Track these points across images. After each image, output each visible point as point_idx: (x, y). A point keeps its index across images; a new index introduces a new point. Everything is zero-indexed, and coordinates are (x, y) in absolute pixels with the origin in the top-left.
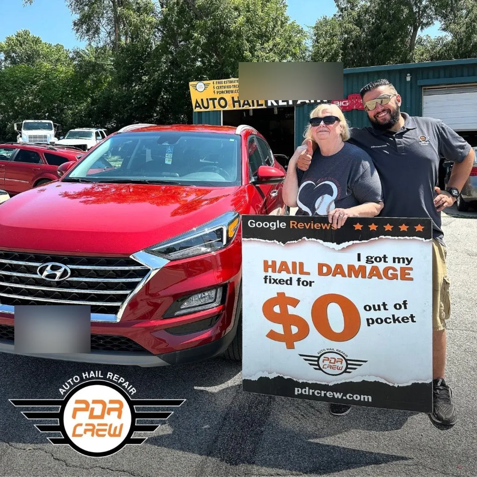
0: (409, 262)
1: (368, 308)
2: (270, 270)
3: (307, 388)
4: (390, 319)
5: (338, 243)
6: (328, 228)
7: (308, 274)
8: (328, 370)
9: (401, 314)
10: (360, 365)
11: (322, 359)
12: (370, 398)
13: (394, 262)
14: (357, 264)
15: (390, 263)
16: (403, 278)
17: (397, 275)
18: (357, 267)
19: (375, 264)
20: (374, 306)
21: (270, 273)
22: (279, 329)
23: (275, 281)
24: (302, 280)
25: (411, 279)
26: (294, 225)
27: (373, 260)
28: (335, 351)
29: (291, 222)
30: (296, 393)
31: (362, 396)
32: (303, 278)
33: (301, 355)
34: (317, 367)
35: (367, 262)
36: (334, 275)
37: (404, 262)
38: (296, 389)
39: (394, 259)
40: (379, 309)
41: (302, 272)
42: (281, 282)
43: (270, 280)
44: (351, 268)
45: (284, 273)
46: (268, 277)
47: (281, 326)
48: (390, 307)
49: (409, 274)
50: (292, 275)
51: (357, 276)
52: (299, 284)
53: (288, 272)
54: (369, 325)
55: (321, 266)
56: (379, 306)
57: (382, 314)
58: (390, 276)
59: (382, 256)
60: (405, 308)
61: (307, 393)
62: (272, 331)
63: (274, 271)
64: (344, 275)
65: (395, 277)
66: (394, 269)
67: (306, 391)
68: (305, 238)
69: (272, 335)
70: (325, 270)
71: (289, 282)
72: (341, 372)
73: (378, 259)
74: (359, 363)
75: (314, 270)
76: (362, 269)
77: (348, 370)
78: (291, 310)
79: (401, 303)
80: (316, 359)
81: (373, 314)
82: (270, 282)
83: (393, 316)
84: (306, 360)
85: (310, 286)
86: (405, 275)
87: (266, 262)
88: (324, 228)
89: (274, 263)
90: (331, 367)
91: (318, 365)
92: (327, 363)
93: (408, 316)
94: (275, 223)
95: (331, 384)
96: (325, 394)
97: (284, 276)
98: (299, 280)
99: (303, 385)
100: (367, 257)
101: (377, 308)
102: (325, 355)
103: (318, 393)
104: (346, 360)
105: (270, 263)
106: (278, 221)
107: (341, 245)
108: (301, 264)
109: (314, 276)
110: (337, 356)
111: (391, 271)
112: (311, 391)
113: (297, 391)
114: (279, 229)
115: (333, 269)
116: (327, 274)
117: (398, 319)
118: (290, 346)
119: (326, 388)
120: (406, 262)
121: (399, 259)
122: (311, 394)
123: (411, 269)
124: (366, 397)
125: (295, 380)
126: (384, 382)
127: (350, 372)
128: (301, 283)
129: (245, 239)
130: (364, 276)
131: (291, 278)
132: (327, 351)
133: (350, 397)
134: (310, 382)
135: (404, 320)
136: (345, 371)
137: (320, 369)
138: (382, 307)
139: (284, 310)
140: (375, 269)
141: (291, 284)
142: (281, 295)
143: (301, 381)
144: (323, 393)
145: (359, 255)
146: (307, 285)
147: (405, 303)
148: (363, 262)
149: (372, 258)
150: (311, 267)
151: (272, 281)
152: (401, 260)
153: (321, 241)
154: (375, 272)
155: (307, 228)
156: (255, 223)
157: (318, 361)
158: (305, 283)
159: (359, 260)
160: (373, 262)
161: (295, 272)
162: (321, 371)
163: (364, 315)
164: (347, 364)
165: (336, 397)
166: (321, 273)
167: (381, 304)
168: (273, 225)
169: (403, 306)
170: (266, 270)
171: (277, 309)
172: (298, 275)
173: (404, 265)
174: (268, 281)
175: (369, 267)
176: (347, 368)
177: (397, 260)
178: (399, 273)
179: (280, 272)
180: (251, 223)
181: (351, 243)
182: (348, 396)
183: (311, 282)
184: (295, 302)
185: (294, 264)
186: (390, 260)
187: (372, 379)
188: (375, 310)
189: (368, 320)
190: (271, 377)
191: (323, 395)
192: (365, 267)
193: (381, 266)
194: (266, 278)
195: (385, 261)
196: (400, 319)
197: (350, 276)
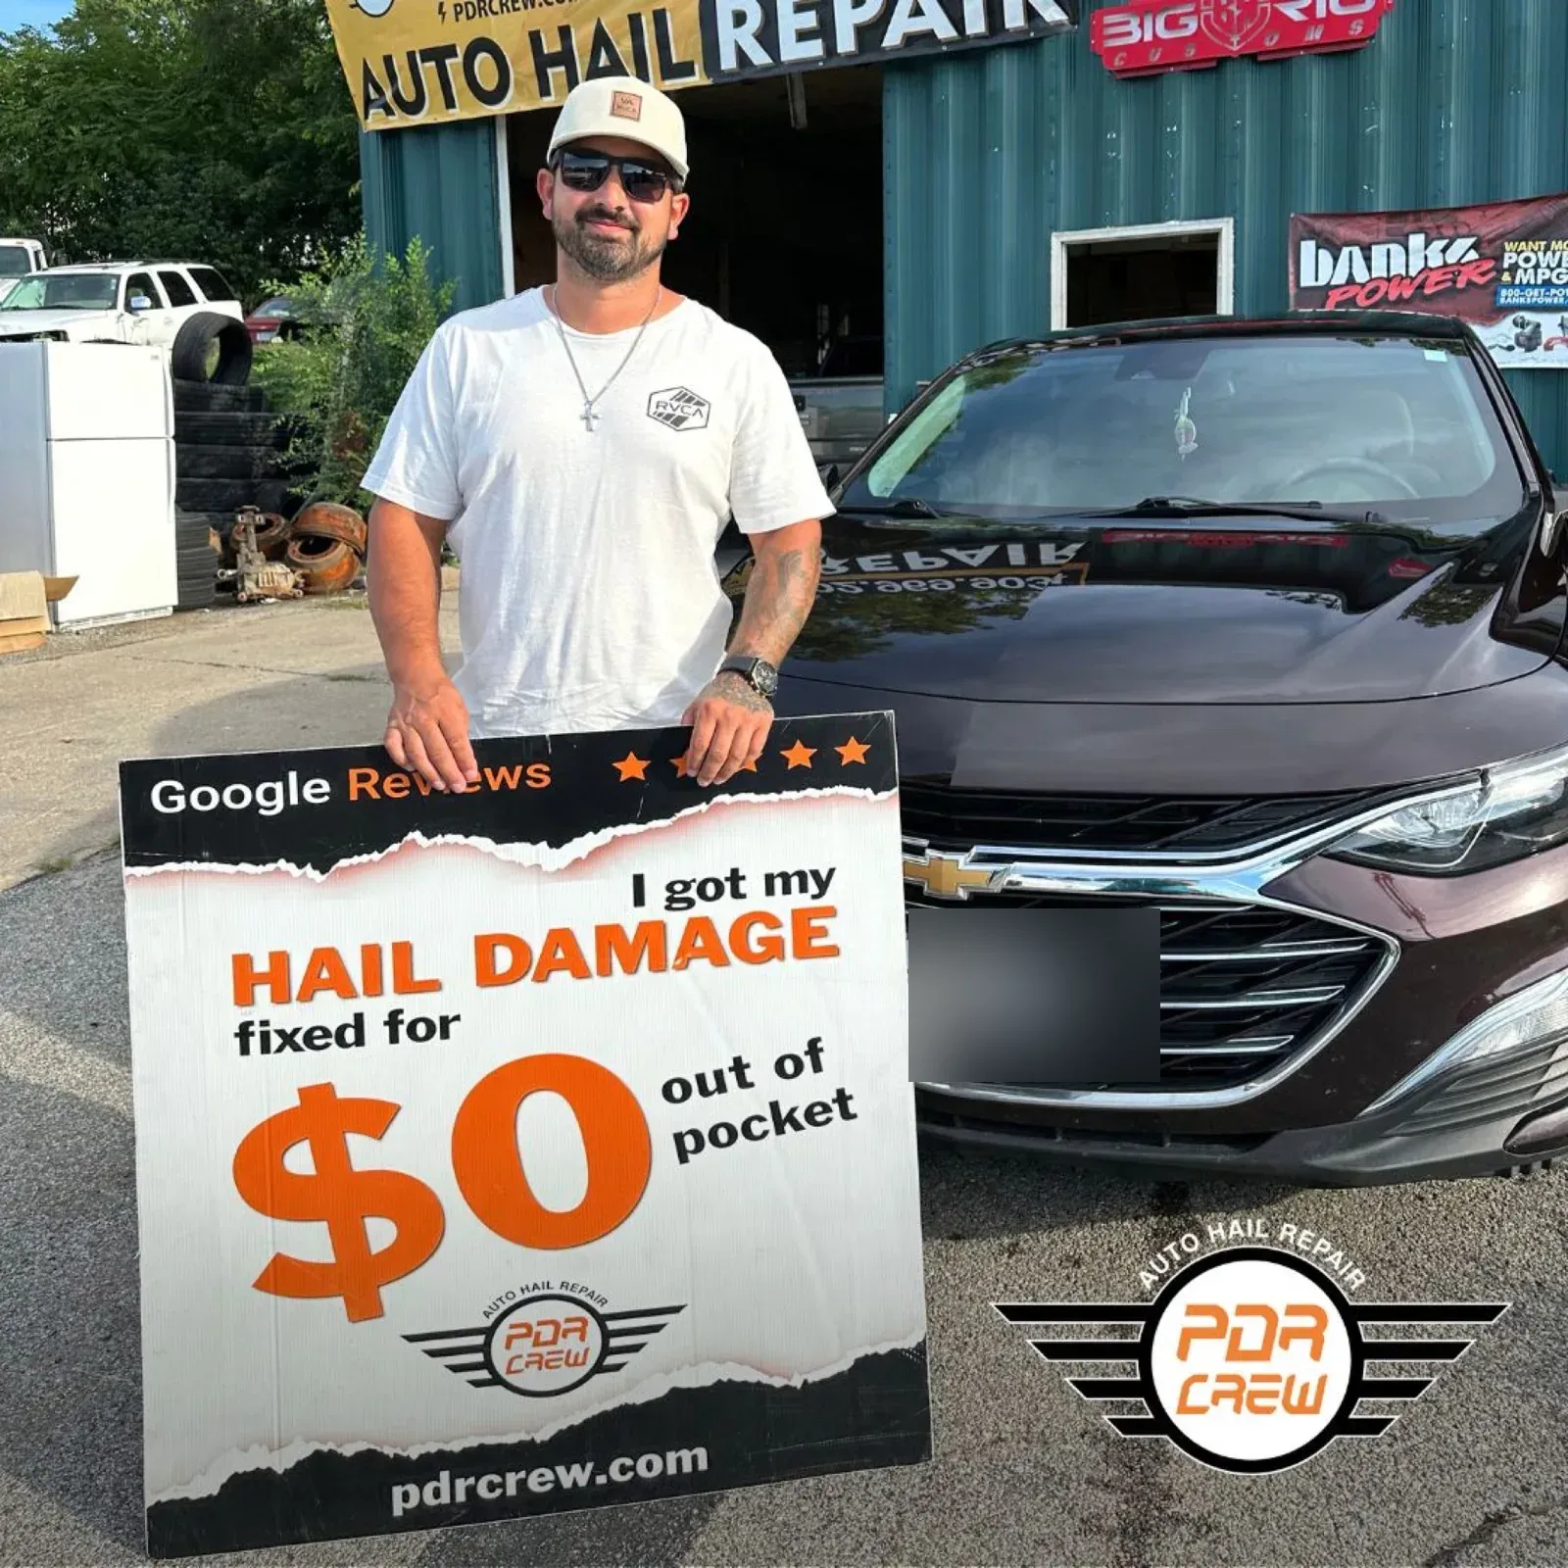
0: (823, 885)
1: (677, 1091)
2: (263, 992)
4: (759, 1118)
5: (556, 843)
6: (512, 785)
7: (433, 986)
8: (531, 1380)
9: (798, 1094)
10: (657, 1329)
11: (501, 1334)
13: (770, 891)
14: (630, 920)
15: (755, 900)
16: (803, 951)
17: (779, 940)
18: (631, 933)
19: (700, 909)
20: (701, 1079)
21: (263, 1007)
22: (312, 1243)
23: (288, 1039)
24: (407, 1018)
25: (832, 951)
26: (369, 786)
27: (692, 893)
28: (557, 1290)
29: (353, 773)
30: (399, 1509)
31: (671, 1457)
32: (414, 1007)
33: (412, 1339)
34: (483, 1374)
35: (671, 904)
36: (541, 977)
37: (803, 889)
38: (398, 1492)
39: (769, 879)
40: (721, 1088)
41: (406, 984)
42: (314, 1039)
43: (265, 1037)
44: (608, 936)
45: (327, 999)
46: (256, 1029)
47: (320, 1229)
48: (761, 1071)
49: (824, 932)
50: (362, 1004)
51: (631, 968)
52: (394, 1038)
53: (346, 991)
54: (683, 1157)
55: (485, 946)
56: (719, 1075)
57: (734, 1106)
58: (756, 949)
59: (723, 874)
60: (817, 1066)
61: (445, 1499)
62: (279, 1260)
63: (281, 998)
64: (581, 973)
65: (773, 949)
66: (773, 922)
68: (416, 836)
69: (282, 1277)
70: (504, 959)
71: (350, 1035)
72: (582, 1372)
73: (711, 890)
74: (652, 1319)
75: (459, 971)
76: (652, 933)
77: (610, 1360)
78: (364, 1153)
79: (800, 1050)
80: (479, 1340)
81: (700, 1113)
82: (265, 1048)
83: (774, 1107)
84: (432, 1353)
85: (445, 1035)
86: (809, 938)
87: (242, 963)
88: (495, 786)
89: (280, 958)
90: (539, 1362)
91: (487, 1364)
92: (523, 1346)
93: (828, 1097)
94: (278, 787)
95: (544, 1436)
96: (522, 1485)
97: (329, 1009)
98: (393, 1020)
100: (669, 887)
101: (711, 1084)
102: (517, 1316)
104: (602, 1319)
105: (262, 965)
106: (293, 776)
107: (566, 847)
108: (404, 950)
109: (459, 993)
110: (563, 1311)
111: (758, 931)
114: (298, 811)
115: (537, 956)
116: (513, 976)
117: (791, 1118)
118: (366, 1308)
120: (813, 888)
121: (785, 877)
123: (831, 912)
125: (389, 1452)
126: (753, 1376)
127: (618, 1367)
128: (402, 1030)
129: (140, 871)
130: (658, 965)
131: (359, 1018)
132: (520, 1297)
133: (623, 1470)
134: (457, 1446)
135: (815, 1115)
136: (599, 1368)
137: (495, 1380)
138: (730, 1079)
139: (331, 1155)
140: (699, 928)
141: (360, 1041)
142: (318, 1096)
144: (513, 1479)
145: (638, 881)
146: (429, 1035)
147: (814, 1048)
148: (655, 907)
149: (687, 886)
150: (447, 958)
151: (276, 1041)
152: (795, 882)
153: (484, 843)
154: (702, 943)
156: (187, 794)
157: (485, 1348)
158: (421, 1030)
159: (639, 900)
160: (690, 903)
161: (373, 987)
163: (663, 1121)
164: (608, 1334)
165: (567, 1484)
166: (486, 976)
167: (727, 1064)
168: (269, 795)
169: (807, 1061)
170: (244, 998)
171: (299, 1159)
172: (390, 1000)
173: (804, 901)
174: (255, 1043)
175: (677, 924)
176: (607, 1351)
177: (778, 883)
178: (786, 932)
179: (306, 995)
180: (166, 793)
181: (607, 834)
183: (445, 1022)
184: (376, 1117)
185: (371, 953)
186: (753, 886)
187: (702, 1378)
188: (705, 1092)
189: (679, 1138)
192: (660, 927)
193: (723, 913)
194: (244, 1032)
195: (736, 894)
196: (799, 1116)
197: (606, 972)
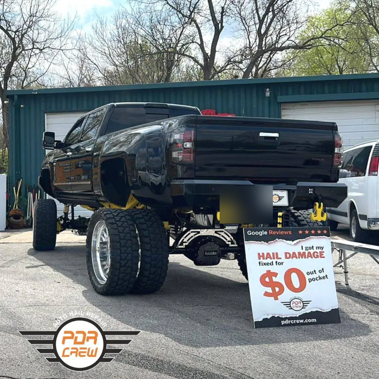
0: (322, 248)
1: (308, 273)
2: (261, 258)
3: (287, 320)
4: (317, 278)
5: (293, 241)
6: (287, 233)
7: (281, 258)
8: (295, 309)
9: (322, 275)
10: (309, 303)
11: (292, 303)
12: (315, 320)
13: (317, 249)
14: (302, 251)
15: (315, 250)
16: (321, 257)
17: (318, 255)
18: (302, 253)
19: (309, 251)
20: (311, 272)
21: (262, 260)
22: (269, 290)
23: (265, 264)
24: (278, 262)
25: (324, 257)
26: (272, 233)
27: (308, 248)
28: (297, 298)
29: (270, 231)
30: (282, 324)
31: (312, 320)
32: (279, 261)
33: (282, 303)
34: (290, 308)
35: (306, 250)
36: (292, 258)
37: (320, 249)
38: (282, 322)
39: (317, 247)
40: (313, 273)
41: (278, 258)
42: (267, 264)
43: (262, 264)
44: (299, 253)
45: (269, 259)
46: (261, 263)
47: (270, 288)
48: (317, 272)
49: (323, 255)
50: (273, 260)
51: (302, 258)
52: (277, 265)
53: (271, 259)
54: (310, 282)
55: (286, 253)
56: (313, 272)
57: (314, 276)
58: (316, 256)
59: (311, 246)
60: (323, 272)
61: (287, 323)
62: (266, 292)
63: (264, 259)
64: (297, 258)
65: (317, 257)
66: (317, 253)
67: (287, 322)
68: (277, 239)
69: (267, 294)
70: (288, 255)
71: (272, 264)
72: (301, 308)
73: (310, 248)
74: (308, 302)
75: (283, 257)
77: (304, 307)
78: (275, 279)
79: (321, 269)
80: (289, 303)
81: (311, 277)
82: (262, 265)
83: (319, 276)
84: (284, 305)
85: (282, 264)
86: (321, 255)
87: (259, 254)
88: (285, 233)
89: (263, 254)
90: (296, 307)
91: (290, 307)
92: (294, 304)
93: (325, 276)
94: (261, 232)
95: (297, 316)
96: (296, 322)
97: (269, 261)
98: (276, 262)
99: (285, 319)
100: (306, 248)
101: (312, 273)
102: (293, 301)
103: (293, 322)
104: (303, 302)
105: (261, 254)
106: (263, 231)
107: (294, 242)
108: (277, 253)
109: (283, 260)
110: (298, 300)
111: (316, 254)
112: (289, 321)
113: (283, 322)
114: (264, 235)
115: (292, 255)
116: (289, 258)
117: (321, 278)
118: (276, 299)
119: (296, 318)
120: (321, 249)
121: (318, 247)
122: (289, 323)
123: (323, 252)
124: (314, 320)
125: (281, 317)
126: (320, 310)
127: (305, 308)
128: (277, 264)
129: (247, 242)
130: (305, 258)
131: (272, 262)
132: (293, 298)
133: (307, 321)
134: (288, 316)
135: (324, 278)
136: (303, 308)
137: (292, 309)
138: (314, 272)
139: (271, 279)
140: (309, 253)
141: (273, 265)
142: (269, 271)
143: (283, 317)
144: (295, 321)
145: (302, 246)
146: (280, 265)
147: (323, 269)
148: (304, 250)
149: (307, 247)
150: (281, 255)
151: (263, 264)
152: (319, 248)
153: (285, 241)
154: (310, 255)
155: (278, 234)
156: (251, 232)
157: (290, 304)
158: (279, 264)
159: (302, 249)
160: (308, 250)
161: (274, 258)
162: (292, 310)
163: (307, 277)
164: (303, 304)
165: (301, 322)
166: (286, 258)
167: (313, 271)
168: (261, 233)
169: (322, 271)
170: (260, 259)
171: (267, 279)
172: (276, 260)
173: (320, 250)
174: (261, 264)
175: (307, 252)
176: (303, 306)
177: (318, 248)
178: (319, 254)
179: (266, 259)
180: (249, 232)
181: (298, 240)
182: (306, 320)
183: (282, 263)
184: (276, 275)
185: (273, 254)
186: (315, 248)
187: (314, 310)
188: (311, 274)
189: (309, 279)
190: (269, 317)
191: (295, 322)
192: (305, 252)
193: (312, 251)
194: (260, 263)
195: (313, 249)
196: (322, 278)
197: (299, 258)
